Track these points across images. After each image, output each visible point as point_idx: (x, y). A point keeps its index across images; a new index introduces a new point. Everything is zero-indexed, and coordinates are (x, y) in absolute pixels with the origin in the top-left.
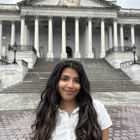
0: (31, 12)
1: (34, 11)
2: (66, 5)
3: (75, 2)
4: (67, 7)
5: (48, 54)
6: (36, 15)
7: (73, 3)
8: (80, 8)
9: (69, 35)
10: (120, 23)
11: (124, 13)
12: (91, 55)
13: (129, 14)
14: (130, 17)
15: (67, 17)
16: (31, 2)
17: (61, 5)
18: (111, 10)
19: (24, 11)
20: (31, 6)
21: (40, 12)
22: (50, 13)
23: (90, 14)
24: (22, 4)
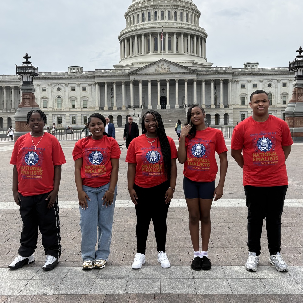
0: (137, 78)
1: (138, 77)
2: (160, 72)
3: (166, 69)
4: (160, 73)
5: (148, 106)
7: (165, 70)
8: (169, 74)
9: (163, 89)
10: (202, 79)
11: (205, 71)
12: (177, 106)
13: (209, 72)
14: (210, 74)
15: (161, 80)
16: (136, 71)
17: (156, 72)
18: (192, 73)
19: (132, 77)
20: (136, 74)
21: (142, 77)
22: (149, 78)
23: (177, 77)
24: (130, 73)
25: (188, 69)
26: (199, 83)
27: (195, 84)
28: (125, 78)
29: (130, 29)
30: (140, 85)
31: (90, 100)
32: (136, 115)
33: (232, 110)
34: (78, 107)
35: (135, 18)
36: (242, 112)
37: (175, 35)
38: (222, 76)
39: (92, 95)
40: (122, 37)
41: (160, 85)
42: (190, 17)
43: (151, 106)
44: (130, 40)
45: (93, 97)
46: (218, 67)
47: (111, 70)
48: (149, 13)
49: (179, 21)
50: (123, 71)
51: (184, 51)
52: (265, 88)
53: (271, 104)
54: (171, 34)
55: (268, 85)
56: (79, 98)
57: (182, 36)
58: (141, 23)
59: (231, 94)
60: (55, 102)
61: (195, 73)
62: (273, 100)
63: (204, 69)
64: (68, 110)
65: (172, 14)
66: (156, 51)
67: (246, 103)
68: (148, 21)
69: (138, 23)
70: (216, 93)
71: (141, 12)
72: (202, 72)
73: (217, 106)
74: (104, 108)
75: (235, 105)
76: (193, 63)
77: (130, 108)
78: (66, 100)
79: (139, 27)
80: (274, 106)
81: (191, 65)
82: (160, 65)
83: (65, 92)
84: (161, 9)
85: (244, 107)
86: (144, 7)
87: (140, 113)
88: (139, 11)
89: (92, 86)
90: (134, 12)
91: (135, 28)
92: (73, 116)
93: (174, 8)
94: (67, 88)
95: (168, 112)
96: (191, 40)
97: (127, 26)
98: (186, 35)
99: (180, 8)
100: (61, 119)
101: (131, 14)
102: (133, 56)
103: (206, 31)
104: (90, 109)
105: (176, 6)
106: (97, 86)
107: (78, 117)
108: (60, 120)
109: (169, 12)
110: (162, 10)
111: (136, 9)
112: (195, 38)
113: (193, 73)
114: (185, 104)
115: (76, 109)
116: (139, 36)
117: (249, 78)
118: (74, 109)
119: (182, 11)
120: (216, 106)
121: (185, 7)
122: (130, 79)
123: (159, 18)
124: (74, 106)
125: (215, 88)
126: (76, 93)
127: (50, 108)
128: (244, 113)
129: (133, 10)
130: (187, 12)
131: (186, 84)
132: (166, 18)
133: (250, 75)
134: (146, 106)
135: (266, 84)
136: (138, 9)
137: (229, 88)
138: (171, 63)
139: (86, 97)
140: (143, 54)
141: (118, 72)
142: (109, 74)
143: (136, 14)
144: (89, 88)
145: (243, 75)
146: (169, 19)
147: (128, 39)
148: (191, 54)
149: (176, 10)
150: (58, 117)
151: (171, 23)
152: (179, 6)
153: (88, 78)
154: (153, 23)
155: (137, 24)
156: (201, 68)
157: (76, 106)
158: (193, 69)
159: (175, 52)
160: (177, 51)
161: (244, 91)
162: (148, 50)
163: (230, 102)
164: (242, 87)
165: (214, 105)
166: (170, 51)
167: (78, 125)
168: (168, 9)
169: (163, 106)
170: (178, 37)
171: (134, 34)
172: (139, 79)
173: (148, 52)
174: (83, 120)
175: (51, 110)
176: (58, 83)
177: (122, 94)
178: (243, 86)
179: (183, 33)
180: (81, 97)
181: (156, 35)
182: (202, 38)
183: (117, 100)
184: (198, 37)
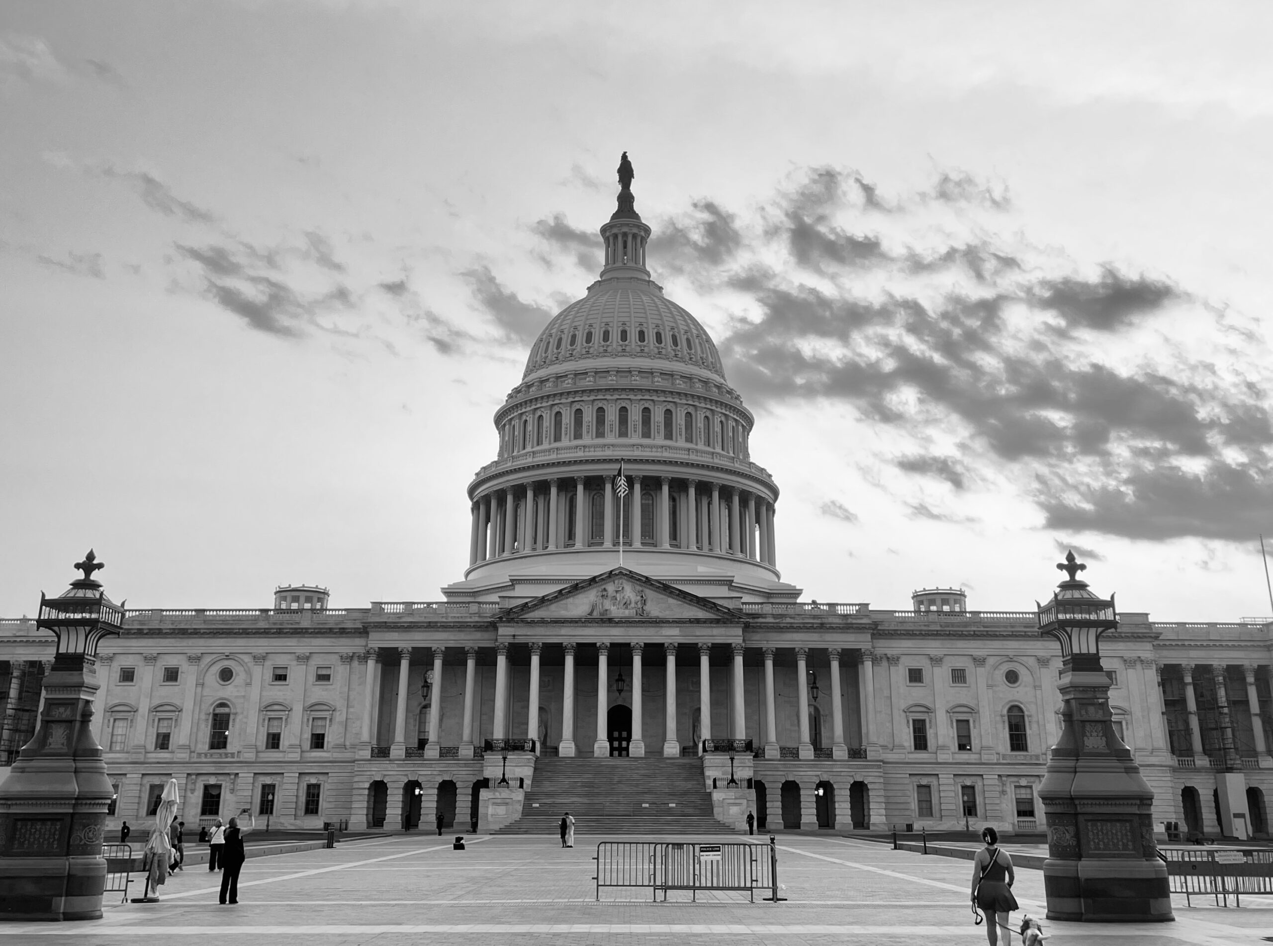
0: (522, 634)
1: (529, 634)
2: (608, 616)
3: (633, 605)
4: (610, 620)
5: (561, 745)
6: (533, 643)
8: (643, 622)
9: (620, 679)
10: (764, 645)
11: (774, 616)
12: (672, 748)
13: (789, 620)
14: (791, 628)
15: (611, 644)
16: (522, 610)
17: (596, 614)
18: (724, 623)
19: (506, 633)
20: (524, 621)
21: (543, 633)
22: (569, 636)
23: (670, 636)
24: (501, 618)
25: (711, 608)
26: (754, 660)
27: (739, 661)
28: (478, 635)
29: (509, 464)
30: (535, 660)
31: (340, 717)
32: (512, 779)
33: (879, 767)
34: (291, 746)
35: (529, 428)
36: (918, 777)
37: (665, 489)
38: (835, 635)
39: (351, 698)
40: (481, 491)
41: (610, 664)
42: (718, 429)
43: (573, 745)
44: (510, 499)
45: (353, 707)
46: (820, 604)
47: (429, 604)
48: (579, 412)
49: (682, 443)
50: (474, 608)
51: (697, 542)
52: (995, 686)
53: (1026, 750)
54: (651, 485)
55: (1007, 678)
56: (298, 709)
57: (692, 492)
58: (550, 443)
59: (871, 706)
60: (203, 726)
61: (738, 623)
62: (1028, 732)
63: (768, 609)
64: (250, 756)
65: (658, 416)
66: (597, 540)
67: (929, 744)
68: (575, 438)
69: (538, 445)
70: (815, 698)
71: (551, 410)
72: (761, 620)
73: (822, 752)
74: (388, 749)
75: (890, 746)
76: (729, 583)
77: (489, 752)
78: (246, 717)
79: (540, 459)
80: (1037, 757)
81: (723, 591)
82: (611, 588)
83: (249, 684)
84: (619, 401)
85: (922, 756)
86: (561, 394)
87: (527, 772)
88: (544, 404)
89: (355, 663)
90: (528, 409)
91: (529, 461)
92: (268, 780)
93: (663, 399)
94: (257, 670)
95: (637, 768)
96: (723, 505)
97: (501, 454)
98: (704, 489)
99: (684, 402)
100: (219, 796)
101: (516, 414)
102: (516, 555)
103: (773, 478)
104: (335, 755)
105: (671, 393)
106: (371, 663)
107: (285, 786)
108: (212, 796)
109: (646, 410)
110: (624, 405)
111: (536, 399)
112: (736, 500)
113: (731, 622)
114: (703, 738)
115: (281, 755)
116: (542, 488)
117: (934, 647)
118: (273, 755)
119: (689, 410)
120: (821, 749)
121: (699, 397)
122: (496, 640)
123: (611, 431)
124: (274, 741)
125: (815, 683)
126: (292, 691)
127: (182, 747)
128: (924, 781)
129: (526, 402)
130: (708, 414)
131: (705, 661)
132: (635, 431)
133: (937, 635)
134: (553, 745)
135: (997, 672)
136: (542, 398)
137: (865, 683)
138: (652, 584)
139: (325, 708)
140: (552, 548)
141: (456, 614)
142: (422, 619)
143: (534, 414)
144: (340, 672)
145: (910, 634)
146: (647, 434)
147: (501, 496)
148: (723, 553)
149: (669, 407)
150: (206, 787)
151: (651, 447)
152: (679, 394)
153: (342, 633)
154: (589, 447)
155: (535, 449)
156: (758, 604)
157: (284, 742)
158: (731, 607)
159: (666, 546)
160: (674, 542)
161: (917, 694)
162: (571, 535)
163: (873, 738)
164: (910, 681)
165: (812, 747)
166: (648, 541)
167: (282, 820)
168: (642, 402)
169: (620, 744)
170: (676, 495)
171: (525, 481)
172: (530, 640)
173: (571, 542)
174: (303, 799)
175: (183, 756)
176: (227, 651)
177: (463, 694)
178: (915, 676)
179: (693, 480)
180: (308, 704)
181: (598, 485)
182: (760, 500)
183: (441, 720)
184: (745, 497)
